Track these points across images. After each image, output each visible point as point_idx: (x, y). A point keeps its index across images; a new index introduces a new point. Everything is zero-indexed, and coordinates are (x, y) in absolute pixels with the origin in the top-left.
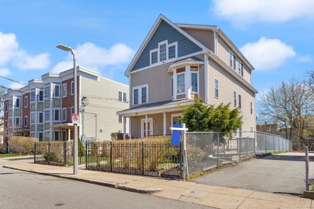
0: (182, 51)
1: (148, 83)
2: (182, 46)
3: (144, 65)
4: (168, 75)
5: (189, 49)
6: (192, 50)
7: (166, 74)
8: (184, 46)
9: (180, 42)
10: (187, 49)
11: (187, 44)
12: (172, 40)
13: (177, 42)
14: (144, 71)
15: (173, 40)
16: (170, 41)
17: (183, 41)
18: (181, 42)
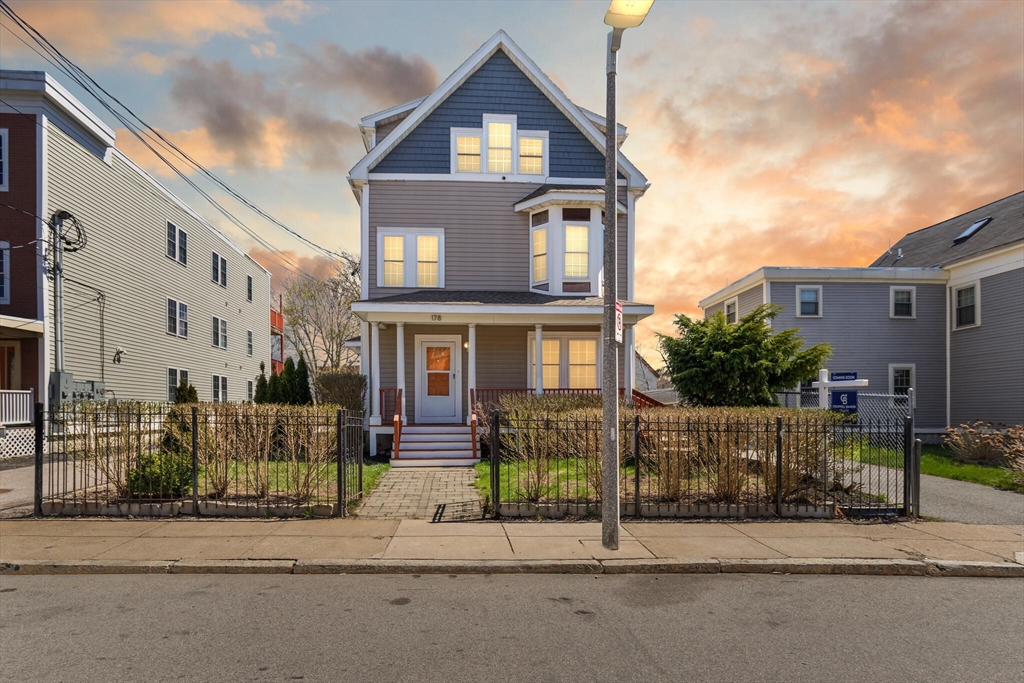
0: (563, 162)
1: (446, 226)
2: (563, 149)
3: (427, 164)
4: (517, 218)
5: (584, 162)
6: (592, 169)
7: (512, 213)
8: (569, 149)
9: (556, 135)
10: (578, 162)
11: (579, 150)
12: (530, 122)
13: (548, 132)
14: (429, 184)
15: (535, 122)
16: (524, 121)
17: (567, 136)
18: (561, 136)
